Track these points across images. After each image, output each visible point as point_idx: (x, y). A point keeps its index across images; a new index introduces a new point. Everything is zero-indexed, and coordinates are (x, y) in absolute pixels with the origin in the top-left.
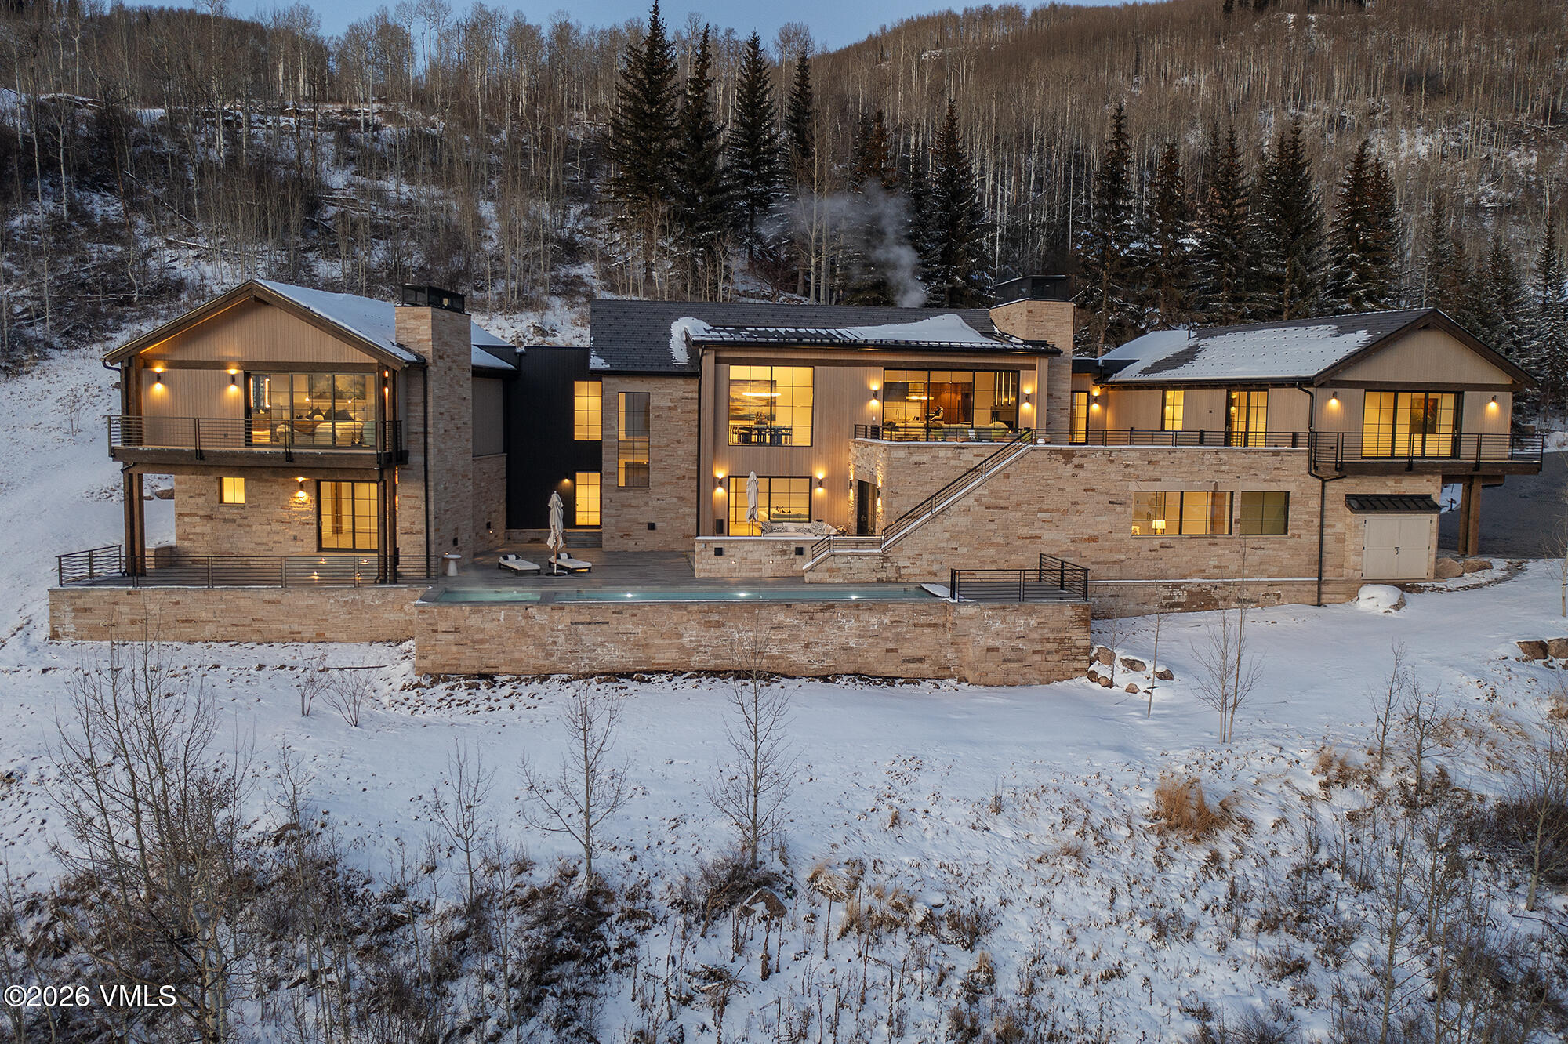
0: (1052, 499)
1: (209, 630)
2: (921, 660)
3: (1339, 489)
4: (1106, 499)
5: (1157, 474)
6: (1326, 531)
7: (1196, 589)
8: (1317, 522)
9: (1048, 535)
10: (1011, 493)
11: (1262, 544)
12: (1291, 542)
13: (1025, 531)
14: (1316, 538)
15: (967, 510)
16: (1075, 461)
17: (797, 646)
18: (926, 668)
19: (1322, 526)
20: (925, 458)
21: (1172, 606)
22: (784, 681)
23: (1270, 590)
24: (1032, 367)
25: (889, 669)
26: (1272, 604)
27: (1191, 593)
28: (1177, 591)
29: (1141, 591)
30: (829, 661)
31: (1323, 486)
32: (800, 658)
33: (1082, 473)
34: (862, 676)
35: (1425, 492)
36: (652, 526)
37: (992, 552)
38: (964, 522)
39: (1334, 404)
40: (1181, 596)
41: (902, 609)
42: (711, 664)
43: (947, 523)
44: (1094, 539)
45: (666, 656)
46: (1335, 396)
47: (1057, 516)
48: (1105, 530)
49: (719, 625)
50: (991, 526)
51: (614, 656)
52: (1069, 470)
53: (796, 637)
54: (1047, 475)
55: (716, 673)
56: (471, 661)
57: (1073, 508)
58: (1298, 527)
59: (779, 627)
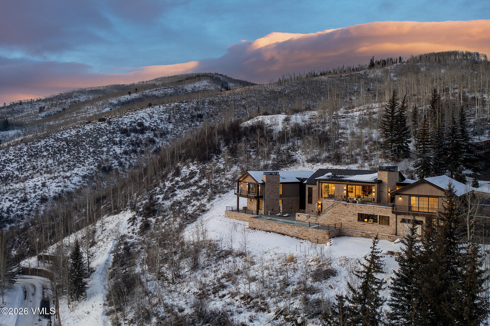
0: (343, 213)
1: (238, 218)
2: (306, 236)
3: (400, 217)
4: (352, 214)
5: (362, 210)
6: (397, 226)
7: (367, 234)
8: (395, 223)
9: (343, 219)
10: (336, 211)
11: (383, 227)
12: (390, 227)
13: (339, 218)
14: (395, 227)
15: (329, 213)
16: (347, 206)
17: (290, 231)
18: (306, 238)
19: (396, 225)
20: (328, 203)
21: (362, 236)
22: (287, 236)
23: (382, 236)
24: (374, 186)
25: (301, 237)
26: (383, 239)
27: (366, 234)
28: (363, 234)
29: (357, 232)
30: (294, 234)
31: (396, 216)
32: (290, 233)
33: (348, 208)
34: (297, 238)
35: (422, 220)
36: (312, 211)
37: (333, 221)
38: (329, 215)
39: (400, 198)
40: (364, 235)
41: (303, 227)
42: (279, 232)
43: (326, 215)
44: (351, 221)
45: (274, 230)
46: (401, 197)
47: (344, 216)
48: (353, 219)
49: (280, 226)
50: (333, 216)
51: (268, 229)
52: (345, 208)
53: (289, 230)
54: (342, 208)
55: (279, 233)
56: (254, 227)
57: (347, 215)
58: (391, 224)
59: (287, 228)
